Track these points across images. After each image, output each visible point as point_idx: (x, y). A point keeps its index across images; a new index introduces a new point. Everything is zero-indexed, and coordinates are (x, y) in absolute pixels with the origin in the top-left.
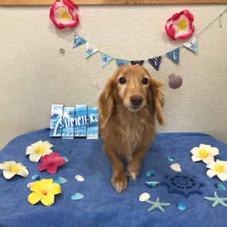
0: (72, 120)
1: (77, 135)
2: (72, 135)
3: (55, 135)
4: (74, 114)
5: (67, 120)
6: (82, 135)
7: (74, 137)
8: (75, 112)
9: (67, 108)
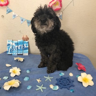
0: (17, 46)
1: (19, 54)
2: (17, 54)
3: (9, 53)
4: (17, 44)
5: (14, 46)
6: (21, 54)
7: (18, 55)
8: (18, 43)
9: (14, 41)
